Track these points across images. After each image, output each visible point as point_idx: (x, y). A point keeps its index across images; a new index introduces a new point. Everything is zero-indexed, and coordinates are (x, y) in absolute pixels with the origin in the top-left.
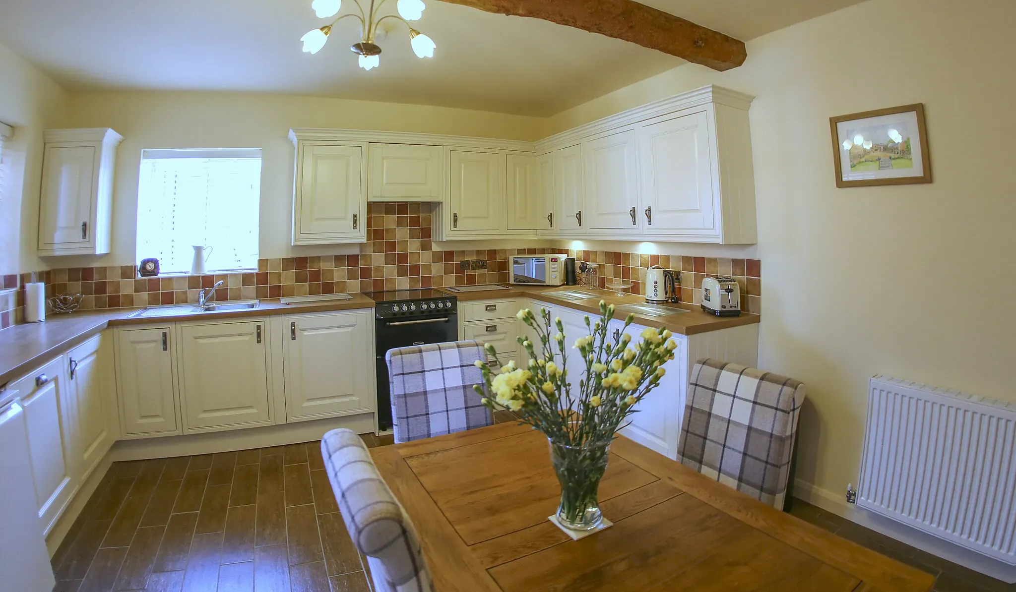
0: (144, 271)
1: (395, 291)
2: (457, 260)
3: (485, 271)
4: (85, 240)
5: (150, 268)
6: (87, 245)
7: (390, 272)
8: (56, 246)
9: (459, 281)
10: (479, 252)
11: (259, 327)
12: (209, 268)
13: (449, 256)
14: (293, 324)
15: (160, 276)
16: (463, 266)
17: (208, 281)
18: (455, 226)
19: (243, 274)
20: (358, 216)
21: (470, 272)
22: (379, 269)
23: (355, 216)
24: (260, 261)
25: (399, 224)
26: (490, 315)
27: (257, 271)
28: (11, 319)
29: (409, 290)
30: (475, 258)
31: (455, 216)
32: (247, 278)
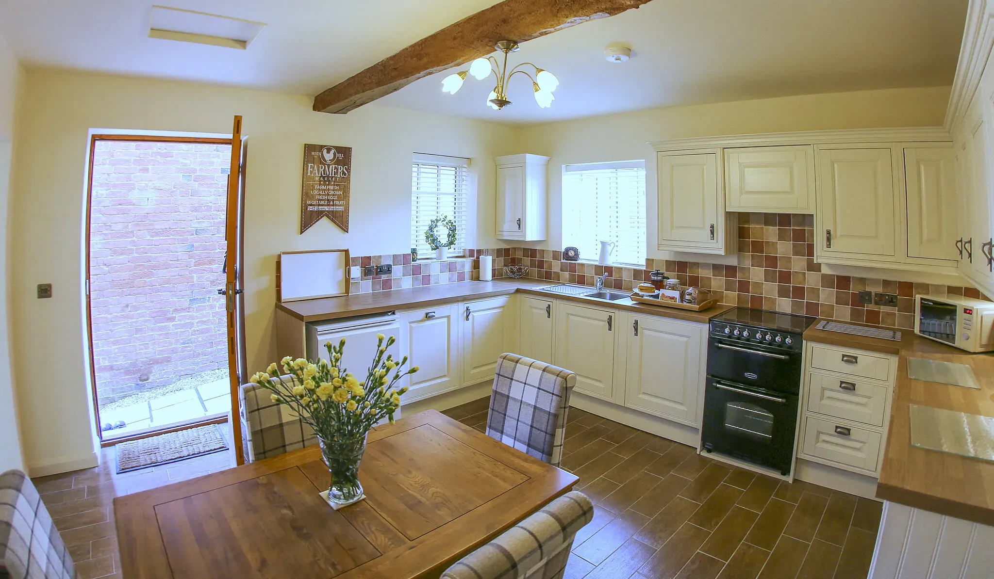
0: (567, 256)
1: (775, 313)
2: (853, 289)
3: (895, 310)
4: (519, 231)
5: (571, 255)
6: (521, 234)
7: (770, 290)
8: (505, 233)
9: (855, 315)
10: (886, 283)
11: (610, 317)
12: (612, 261)
13: (843, 282)
14: (636, 322)
15: (579, 261)
16: (862, 298)
17: (609, 269)
18: (829, 246)
19: (635, 270)
20: (715, 226)
21: (872, 307)
22: (758, 285)
23: (712, 227)
24: (647, 260)
25: (781, 238)
26: (849, 368)
27: (644, 268)
28: (467, 276)
29: (792, 315)
30: (880, 290)
31: (829, 232)
32: (637, 274)
